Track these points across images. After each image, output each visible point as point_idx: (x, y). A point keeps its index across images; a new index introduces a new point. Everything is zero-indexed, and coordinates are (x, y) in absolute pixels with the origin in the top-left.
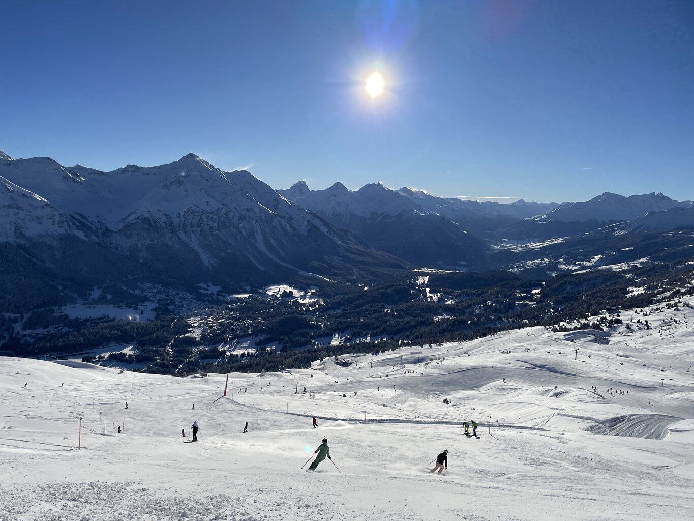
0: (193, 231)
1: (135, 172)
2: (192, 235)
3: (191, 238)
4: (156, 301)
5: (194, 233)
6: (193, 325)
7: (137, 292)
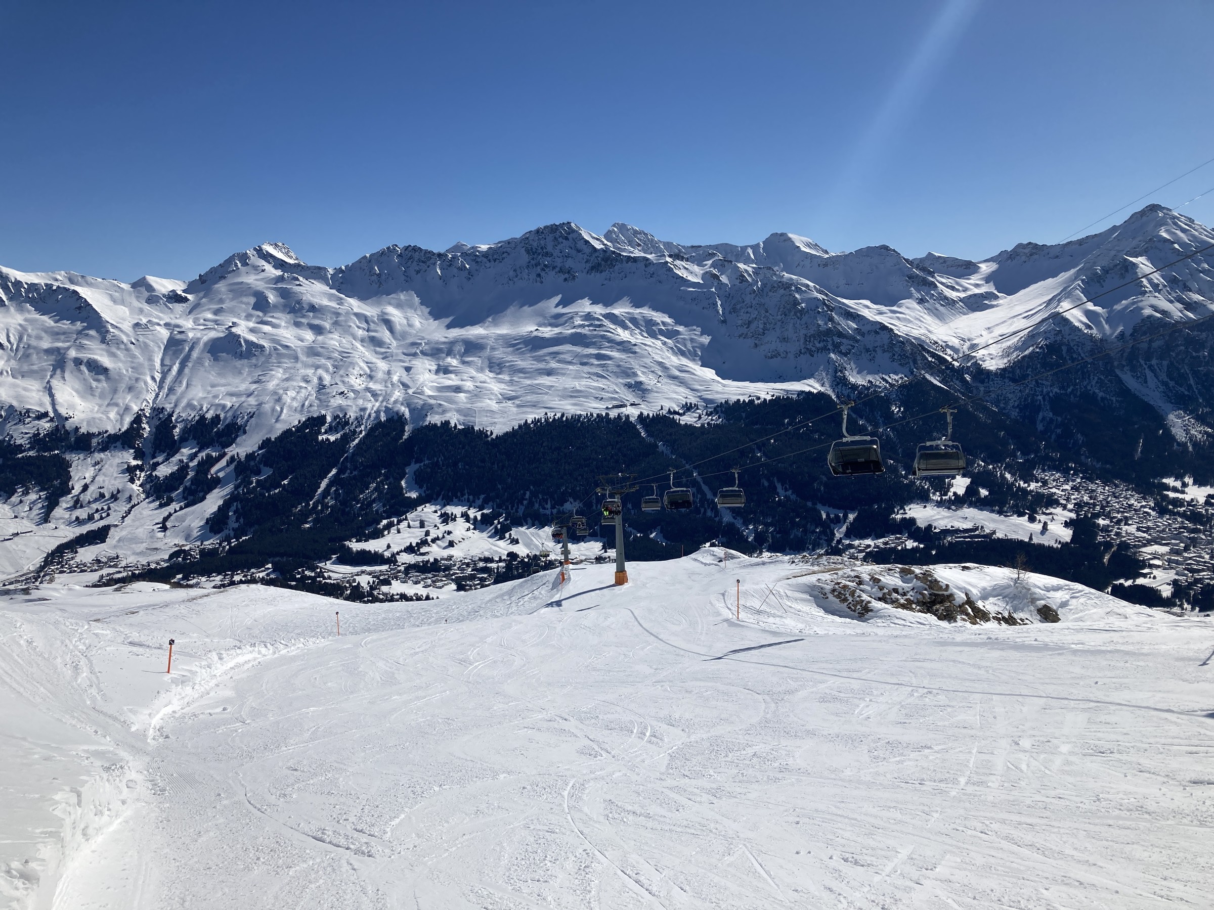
0: (1151, 367)
1: (1031, 255)
2: (1149, 374)
3: (1146, 382)
4: (1070, 506)
5: (1153, 371)
6: (1152, 562)
7: (1033, 486)
